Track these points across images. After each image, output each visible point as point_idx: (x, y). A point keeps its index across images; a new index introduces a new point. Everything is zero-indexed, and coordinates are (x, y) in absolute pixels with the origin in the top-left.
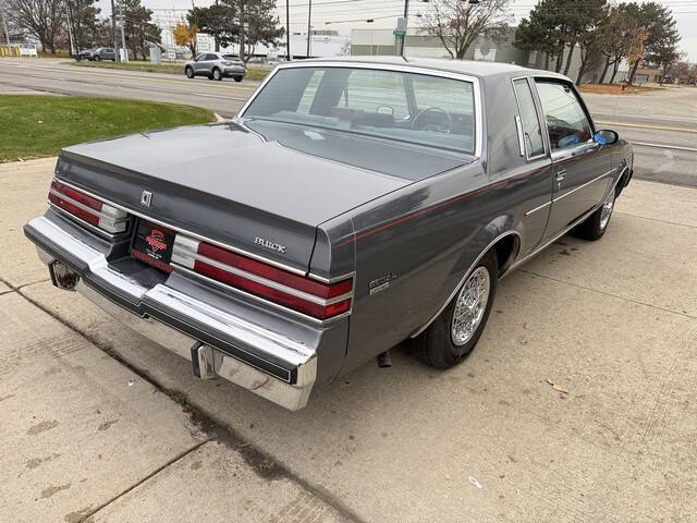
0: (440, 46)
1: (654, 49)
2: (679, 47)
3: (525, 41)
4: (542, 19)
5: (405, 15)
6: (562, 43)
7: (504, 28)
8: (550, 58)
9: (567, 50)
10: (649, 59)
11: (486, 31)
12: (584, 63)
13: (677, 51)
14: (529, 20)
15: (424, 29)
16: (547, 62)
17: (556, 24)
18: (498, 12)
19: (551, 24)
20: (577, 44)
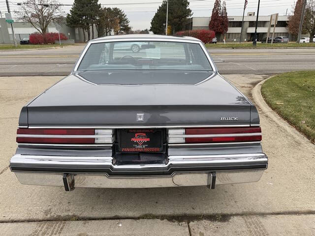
0: (31, 27)
1: (122, 26)
2: (130, 25)
3: (71, 23)
4: (76, 14)
5: (9, 12)
6: (88, 24)
7: (61, 18)
8: (85, 31)
9: (91, 27)
10: (121, 29)
11: (53, 19)
12: (98, 32)
13: (129, 26)
14: (71, 14)
15: (20, 19)
16: (84, 32)
17: (83, 16)
18: (57, 11)
19: (81, 16)
20: (94, 25)
